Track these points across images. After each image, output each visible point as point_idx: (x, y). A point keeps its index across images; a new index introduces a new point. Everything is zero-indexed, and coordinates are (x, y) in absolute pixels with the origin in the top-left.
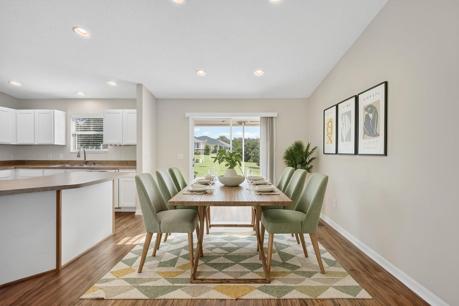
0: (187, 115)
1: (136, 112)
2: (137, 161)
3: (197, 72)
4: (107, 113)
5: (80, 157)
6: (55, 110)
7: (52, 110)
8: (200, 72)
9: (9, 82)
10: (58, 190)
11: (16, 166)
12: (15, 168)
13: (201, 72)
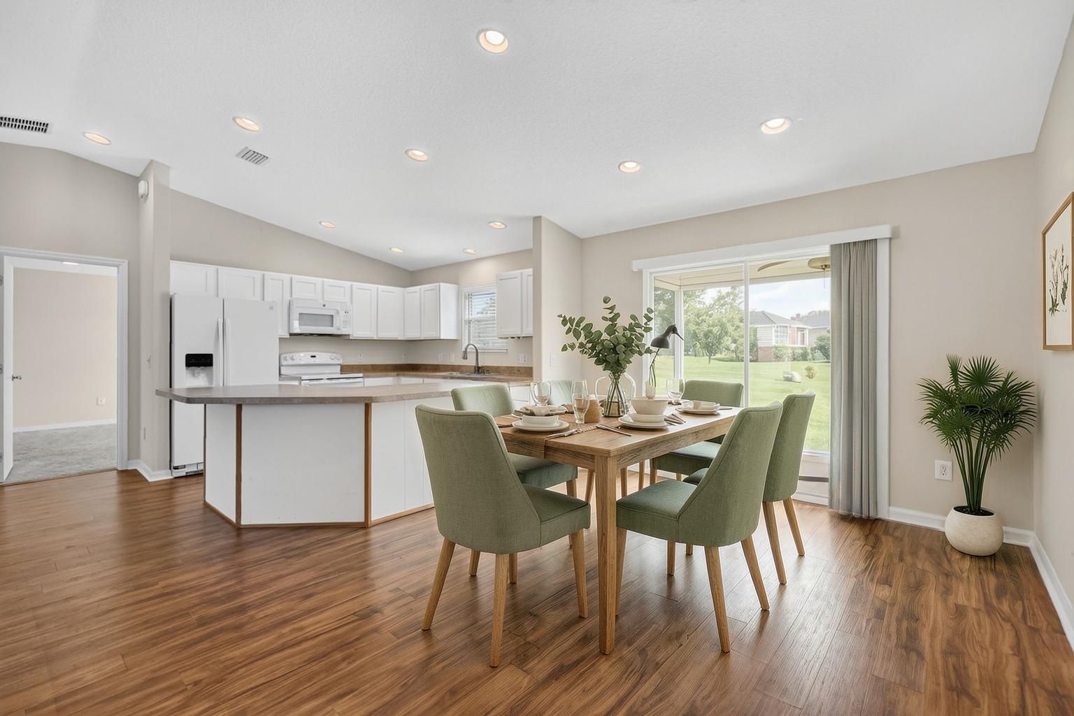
0: (636, 265)
1: (532, 273)
2: (534, 369)
3: (621, 167)
4: (501, 280)
5: (467, 358)
6: (442, 284)
7: (438, 284)
8: (627, 165)
9: (390, 249)
10: (367, 404)
11: (399, 373)
12: (398, 375)
13: (630, 166)
